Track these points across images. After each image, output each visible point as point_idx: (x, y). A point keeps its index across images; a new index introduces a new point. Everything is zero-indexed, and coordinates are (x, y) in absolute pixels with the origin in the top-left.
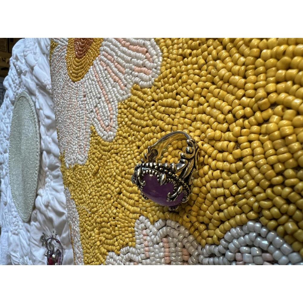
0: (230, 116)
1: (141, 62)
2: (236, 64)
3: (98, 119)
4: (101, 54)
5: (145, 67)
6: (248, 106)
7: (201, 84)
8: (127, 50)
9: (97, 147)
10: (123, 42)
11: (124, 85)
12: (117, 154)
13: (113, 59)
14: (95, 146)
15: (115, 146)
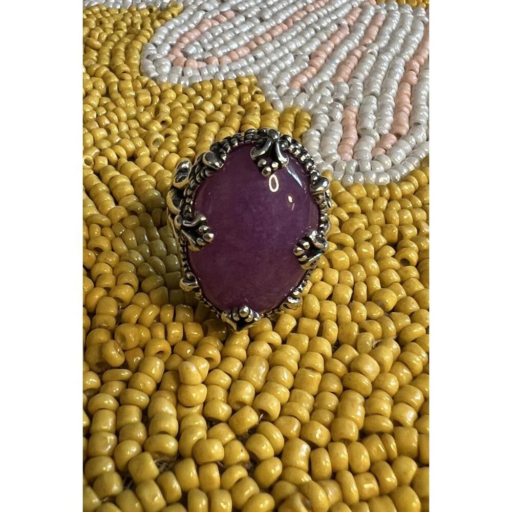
0: (252, 418)
1: (370, 125)
2: (396, 400)
3: (201, 23)
4: (379, 7)
5: (359, 136)
6: (285, 467)
7: (331, 309)
8: (398, 77)
9: (121, 30)
10: (416, 65)
11: (305, 85)
12: (107, 94)
13: (370, 42)
14: (124, 25)
15: (130, 86)
